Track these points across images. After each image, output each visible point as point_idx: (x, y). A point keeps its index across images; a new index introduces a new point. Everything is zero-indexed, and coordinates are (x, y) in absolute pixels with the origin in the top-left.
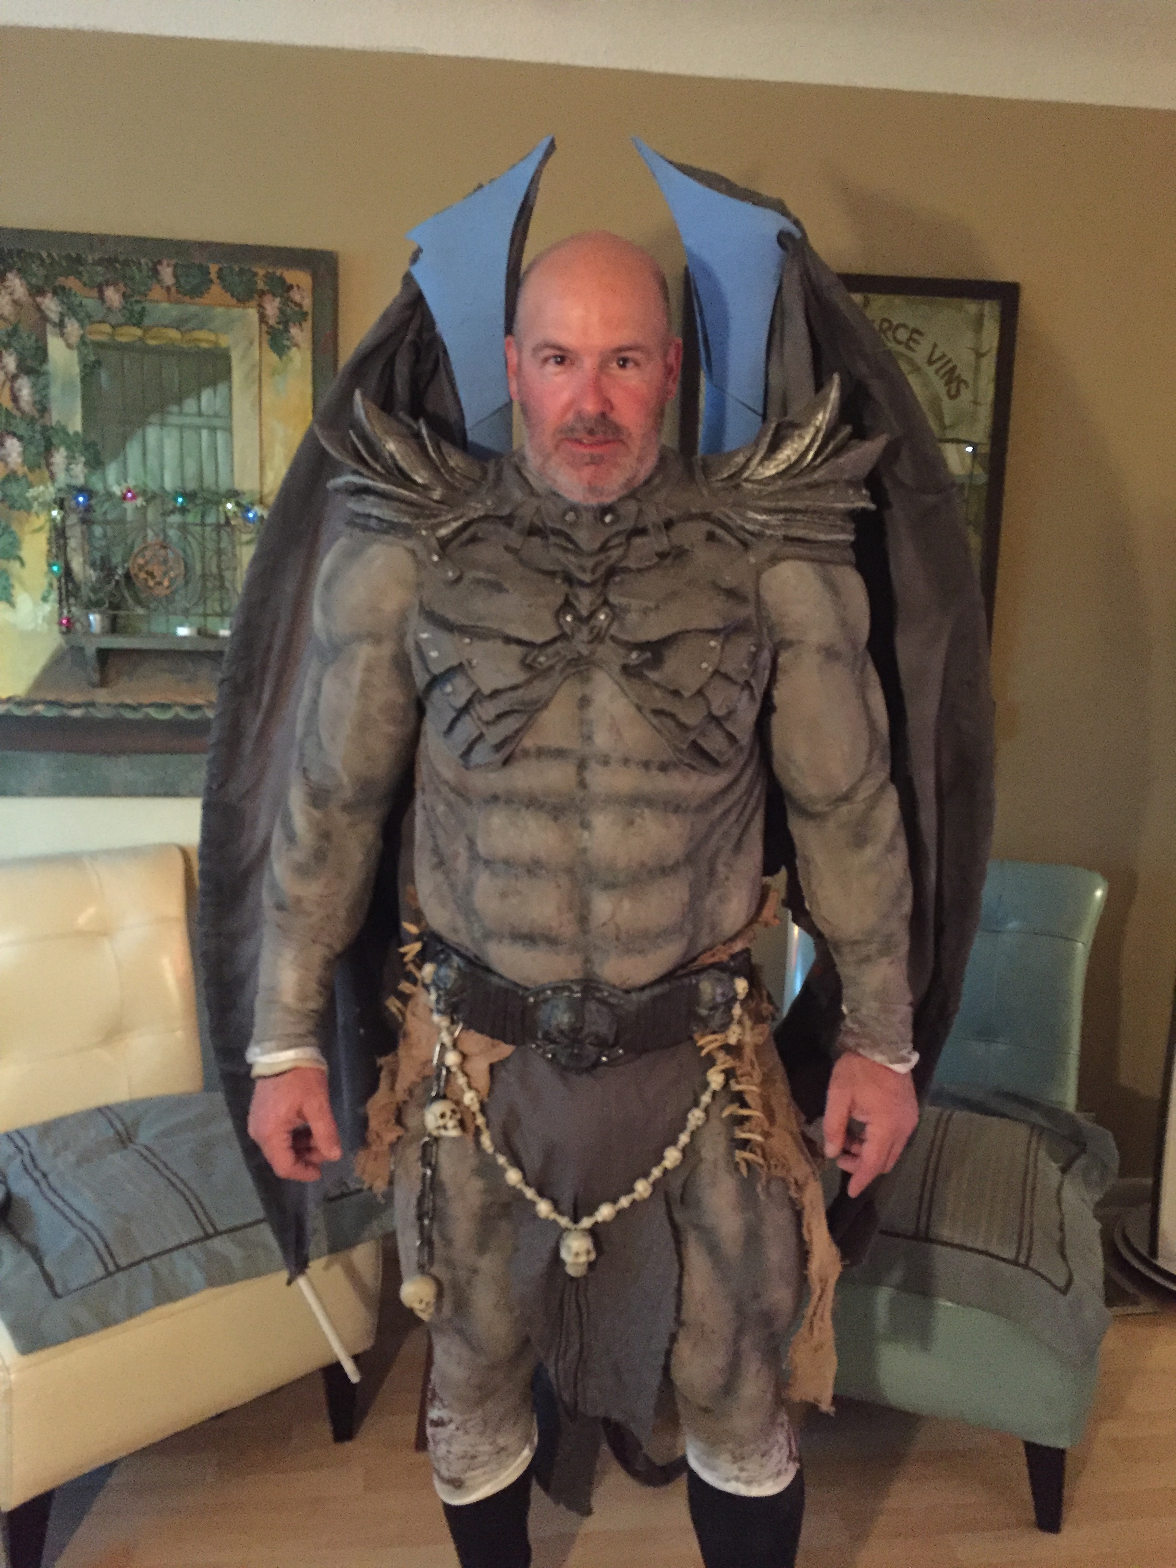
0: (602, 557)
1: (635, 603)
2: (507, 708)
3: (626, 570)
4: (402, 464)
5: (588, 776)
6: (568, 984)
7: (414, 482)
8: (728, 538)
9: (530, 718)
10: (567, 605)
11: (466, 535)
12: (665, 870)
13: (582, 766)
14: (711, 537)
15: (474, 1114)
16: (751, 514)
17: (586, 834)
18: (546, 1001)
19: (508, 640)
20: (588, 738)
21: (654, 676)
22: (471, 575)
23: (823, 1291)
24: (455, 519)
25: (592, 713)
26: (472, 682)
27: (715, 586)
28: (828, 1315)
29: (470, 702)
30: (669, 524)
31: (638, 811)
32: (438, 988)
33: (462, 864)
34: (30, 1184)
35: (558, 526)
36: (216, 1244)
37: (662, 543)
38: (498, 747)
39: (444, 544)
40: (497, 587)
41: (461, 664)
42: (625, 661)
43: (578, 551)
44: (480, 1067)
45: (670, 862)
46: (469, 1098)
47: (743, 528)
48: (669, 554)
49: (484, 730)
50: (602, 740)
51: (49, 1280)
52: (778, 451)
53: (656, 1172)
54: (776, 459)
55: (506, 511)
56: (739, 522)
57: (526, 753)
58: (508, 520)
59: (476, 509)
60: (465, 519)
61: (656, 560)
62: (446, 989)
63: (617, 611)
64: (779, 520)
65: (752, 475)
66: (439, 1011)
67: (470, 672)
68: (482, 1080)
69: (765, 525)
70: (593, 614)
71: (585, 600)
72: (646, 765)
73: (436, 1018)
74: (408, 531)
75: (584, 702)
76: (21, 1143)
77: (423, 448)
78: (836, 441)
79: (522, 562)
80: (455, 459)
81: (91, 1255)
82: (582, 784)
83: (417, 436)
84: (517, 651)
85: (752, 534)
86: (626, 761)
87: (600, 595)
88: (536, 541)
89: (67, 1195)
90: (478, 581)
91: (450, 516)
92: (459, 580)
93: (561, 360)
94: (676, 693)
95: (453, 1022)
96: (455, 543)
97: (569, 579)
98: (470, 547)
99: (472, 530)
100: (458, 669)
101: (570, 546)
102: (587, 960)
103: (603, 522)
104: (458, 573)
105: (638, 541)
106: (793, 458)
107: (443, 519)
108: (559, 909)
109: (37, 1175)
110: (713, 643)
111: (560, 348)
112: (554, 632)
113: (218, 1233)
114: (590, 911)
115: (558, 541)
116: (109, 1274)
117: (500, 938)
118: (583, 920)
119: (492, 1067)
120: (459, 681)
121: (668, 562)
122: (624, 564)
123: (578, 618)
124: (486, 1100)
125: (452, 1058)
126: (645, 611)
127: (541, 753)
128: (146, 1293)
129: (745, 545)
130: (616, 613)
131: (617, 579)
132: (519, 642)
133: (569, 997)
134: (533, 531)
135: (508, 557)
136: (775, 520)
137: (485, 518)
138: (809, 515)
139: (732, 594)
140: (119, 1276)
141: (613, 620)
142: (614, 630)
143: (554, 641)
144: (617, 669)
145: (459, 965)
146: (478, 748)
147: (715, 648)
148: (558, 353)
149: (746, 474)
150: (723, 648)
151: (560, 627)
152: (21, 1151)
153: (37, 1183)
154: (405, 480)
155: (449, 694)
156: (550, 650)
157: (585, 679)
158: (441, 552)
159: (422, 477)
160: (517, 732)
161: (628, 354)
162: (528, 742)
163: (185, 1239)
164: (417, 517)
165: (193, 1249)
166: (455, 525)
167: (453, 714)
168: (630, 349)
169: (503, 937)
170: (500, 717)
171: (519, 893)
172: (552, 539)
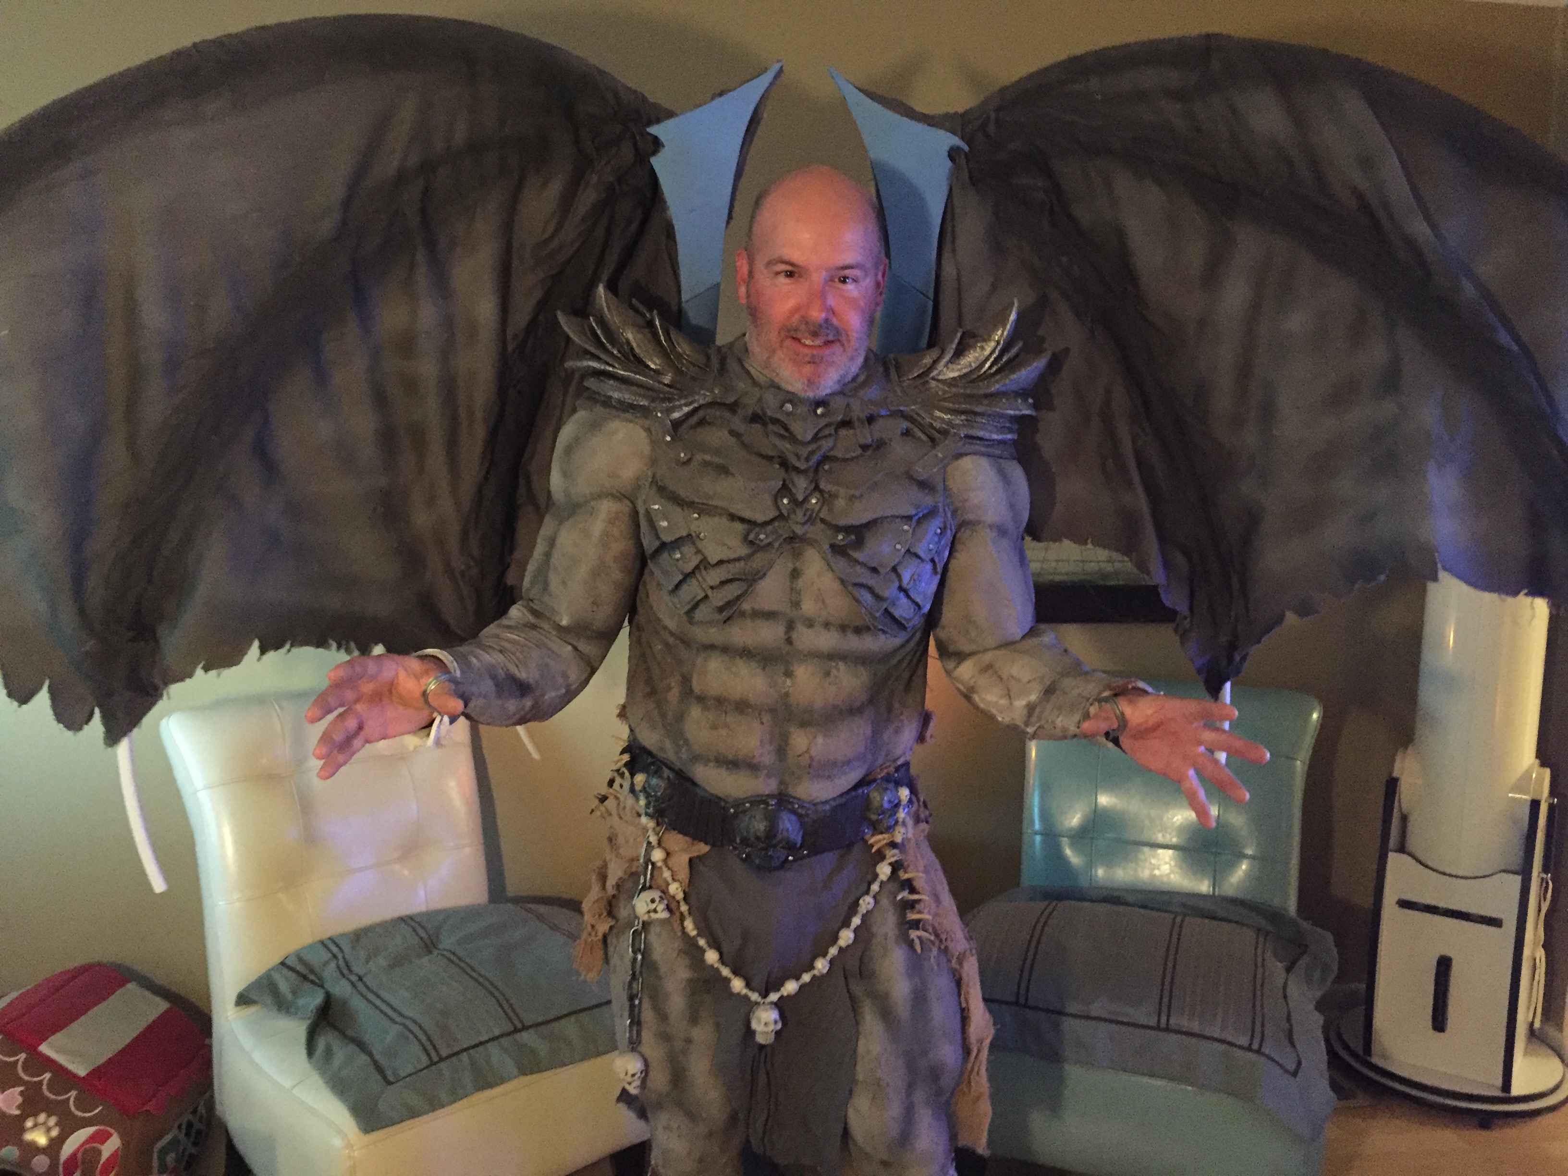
0: (814, 446)
1: (842, 491)
2: (731, 577)
3: (835, 459)
4: (637, 350)
5: (795, 635)
6: (764, 798)
7: (648, 367)
8: (920, 434)
9: (751, 586)
10: (785, 489)
11: (694, 420)
12: (852, 711)
13: (790, 626)
14: (907, 433)
15: (678, 902)
16: (938, 413)
17: (789, 682)
18: (744, 812)
19: (733, 517)
20: (796, 604)
21: (856, 555)
22: (699, 457)
23: (979, 1051)
24: (686, 405)
25: (800, 583)
26: (698, 551)
27: (911, 478)
28: (983, 1071)
29: (697, 567)
30: (871, 420)
31: (834, 664)
32: (648, 796)
33: (674, 695)
34: (349, 988)
35: (778, 416)
36: (526, 1037)
37: (866, 436)
38: (721, 610)
39: (676, 424)
40: (723, 470)
41: (689, 535)
42: (833, 541)
43: (792, 438)
44: (681, 861)
45: (858, 704)
46: (675, 889)
47: (931, 425)
48: (870, 446)
49: (709, 592)
50: (808, 607)
51: (379, 1069)
52: (962, 358)
53: (833, 951)
54: (959, 364)
55: (731, 400)
56: (928, 420)
57: (743, 614)
58: (733, 408)
59: (705, 396)
60: (696, 405)
61: (859, 451)
62: (655, 796)
63: (826, 496)
64: (962, 420)
65: (939, 374)
66: (647, 814)
67: (698, 542)
68: (684, 873)
69: (949, 423)
70: (806, 499)
71: (801, 485)
72: (843, 628)
73: (644, 820)
74: (645, 412)
75: (795, 574)
76: (335, 949)
77: (655, 335)
78: (1010, 354)
79: (745, 446)
80: (683, 347)
81: (415, 1048)
82: (789, 641)
83: (650, 324)
84: (740, 527)
85: (939, 432)
86: (827, 625)
87: (812, 481)
88: (757, 427)
89: (382, 993)
90: (707, 464)
91: (683, 402)
92: (688, 462)
93: (790, 275)
94: (874, 570)
95: (658, 824)
96: (685, 426)
97: (785, 464)
98: (699, 430)
99: (701, 413)
100: (689, 538)
101: (787, 434)
102: (782, 782)
103: (815, 413)
104: (689, 456)
105: (843, 432)
106: (974, 365)
107: (677, 403)
108: (762, 741)
109: (354, 978)
110: (906, 527)
111: (792, 264)
112: (773, 513)
113: (525, 1028)
114: (787, 744)
115: (776, 430)
116: (433, 1064)
117: (706, 761)
118: (782, 751)
119: (691, 860)
120: (688, 549)
121: (869, 453)
122: (831, 453)
123: (793, 501)
124: (687, 890)
125: (657, 855)
126: (852, 498)
127: (757, 614)
128: (467, 1078)
129: (932, 440)
130: (827, 499)
131: (826, 467)
132: (742, 520)
133: (764, 808)
134: (755, 418)
135: (732, 440)
136: (958, 420)
137: (712, 404)
138: (986, 417)
139: (924, 485)
140: (442, 1065)
141: (823, 505)
142: (823, 515)
143: (772, 521)
144: (826, 547)
145: (669, 777)
146: (702, 607)
147: (907, 531)
148: (789, 268)
149: (934, 373)
150: (914, 531)
151: (778, 508)
152: (335, 956)
153: (353, 984)
154: (639, 364)
155: (678, 560)
156: (769, 528)
157: (797, 555)
158: (673, 433)
159: (655, 364)
160: (738, 598)
161: (847, 272)
162: (746, 606)
163: (497, 1033)
164: (653, 400)
165: (504, 1041)
166: (686, 409)
167: (681, 577)
168: (851, 267)
169: (709, 760)
170: (723, 583)
171: (727, 726)
172: (771, 427)
